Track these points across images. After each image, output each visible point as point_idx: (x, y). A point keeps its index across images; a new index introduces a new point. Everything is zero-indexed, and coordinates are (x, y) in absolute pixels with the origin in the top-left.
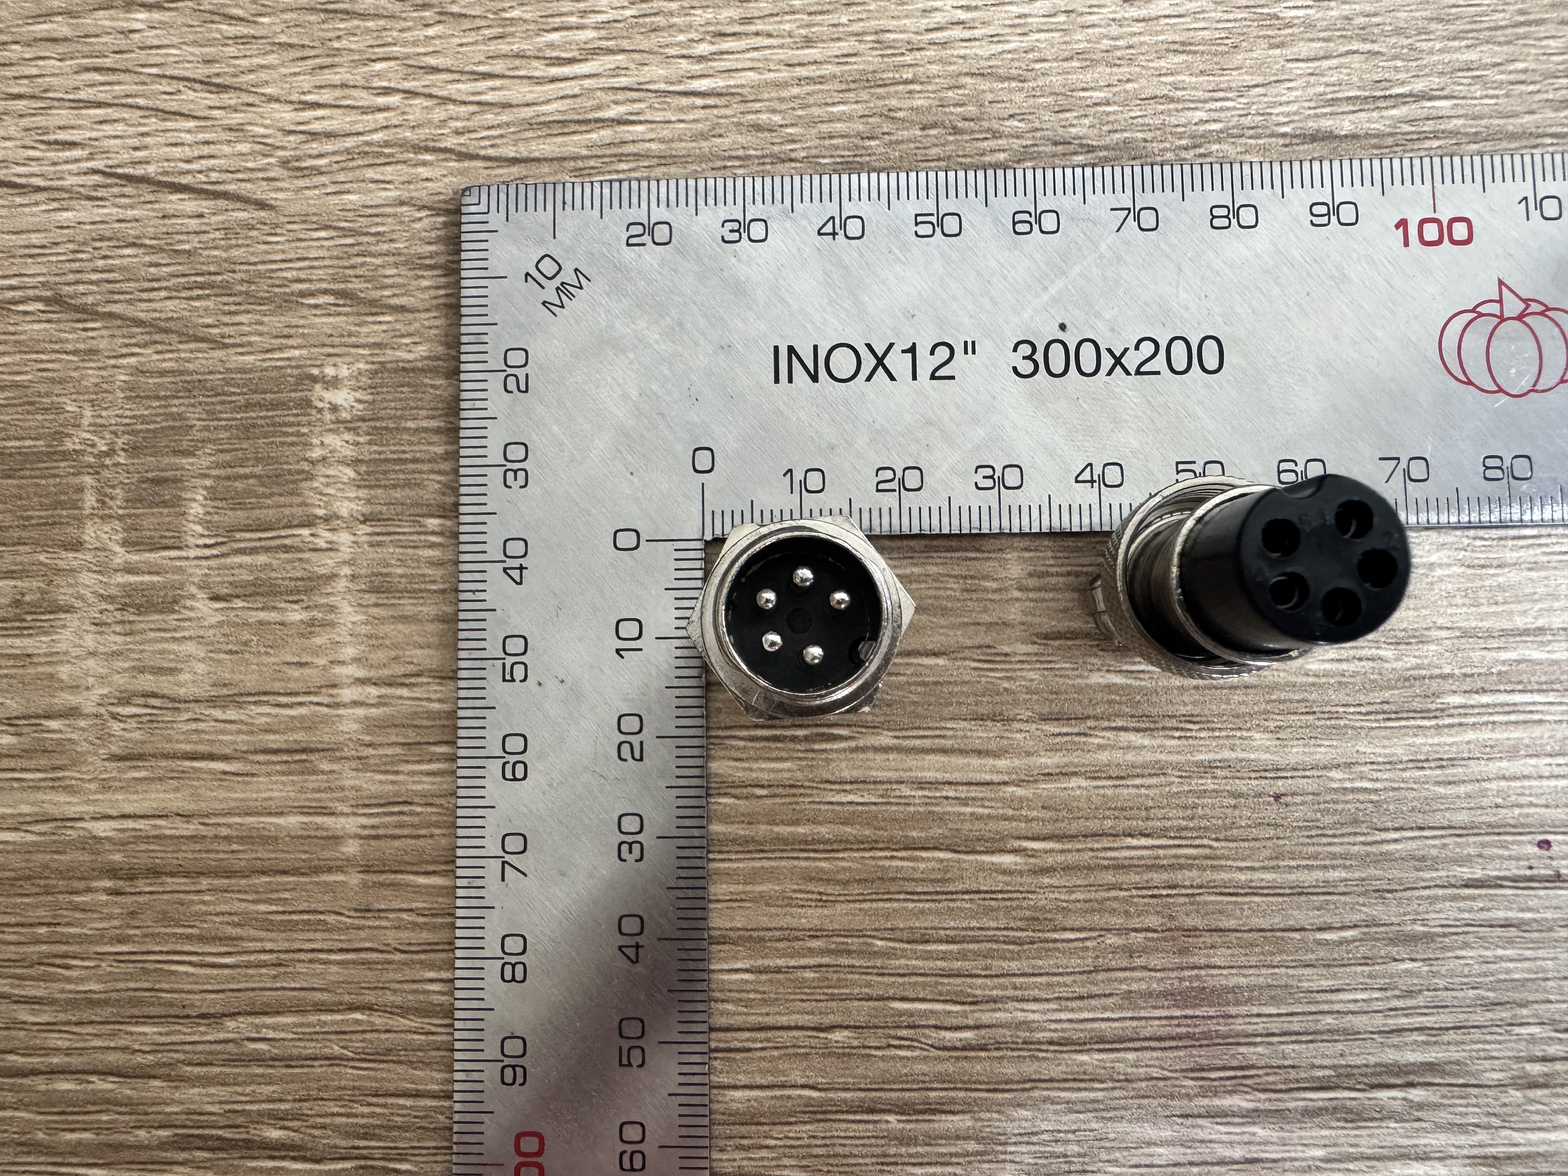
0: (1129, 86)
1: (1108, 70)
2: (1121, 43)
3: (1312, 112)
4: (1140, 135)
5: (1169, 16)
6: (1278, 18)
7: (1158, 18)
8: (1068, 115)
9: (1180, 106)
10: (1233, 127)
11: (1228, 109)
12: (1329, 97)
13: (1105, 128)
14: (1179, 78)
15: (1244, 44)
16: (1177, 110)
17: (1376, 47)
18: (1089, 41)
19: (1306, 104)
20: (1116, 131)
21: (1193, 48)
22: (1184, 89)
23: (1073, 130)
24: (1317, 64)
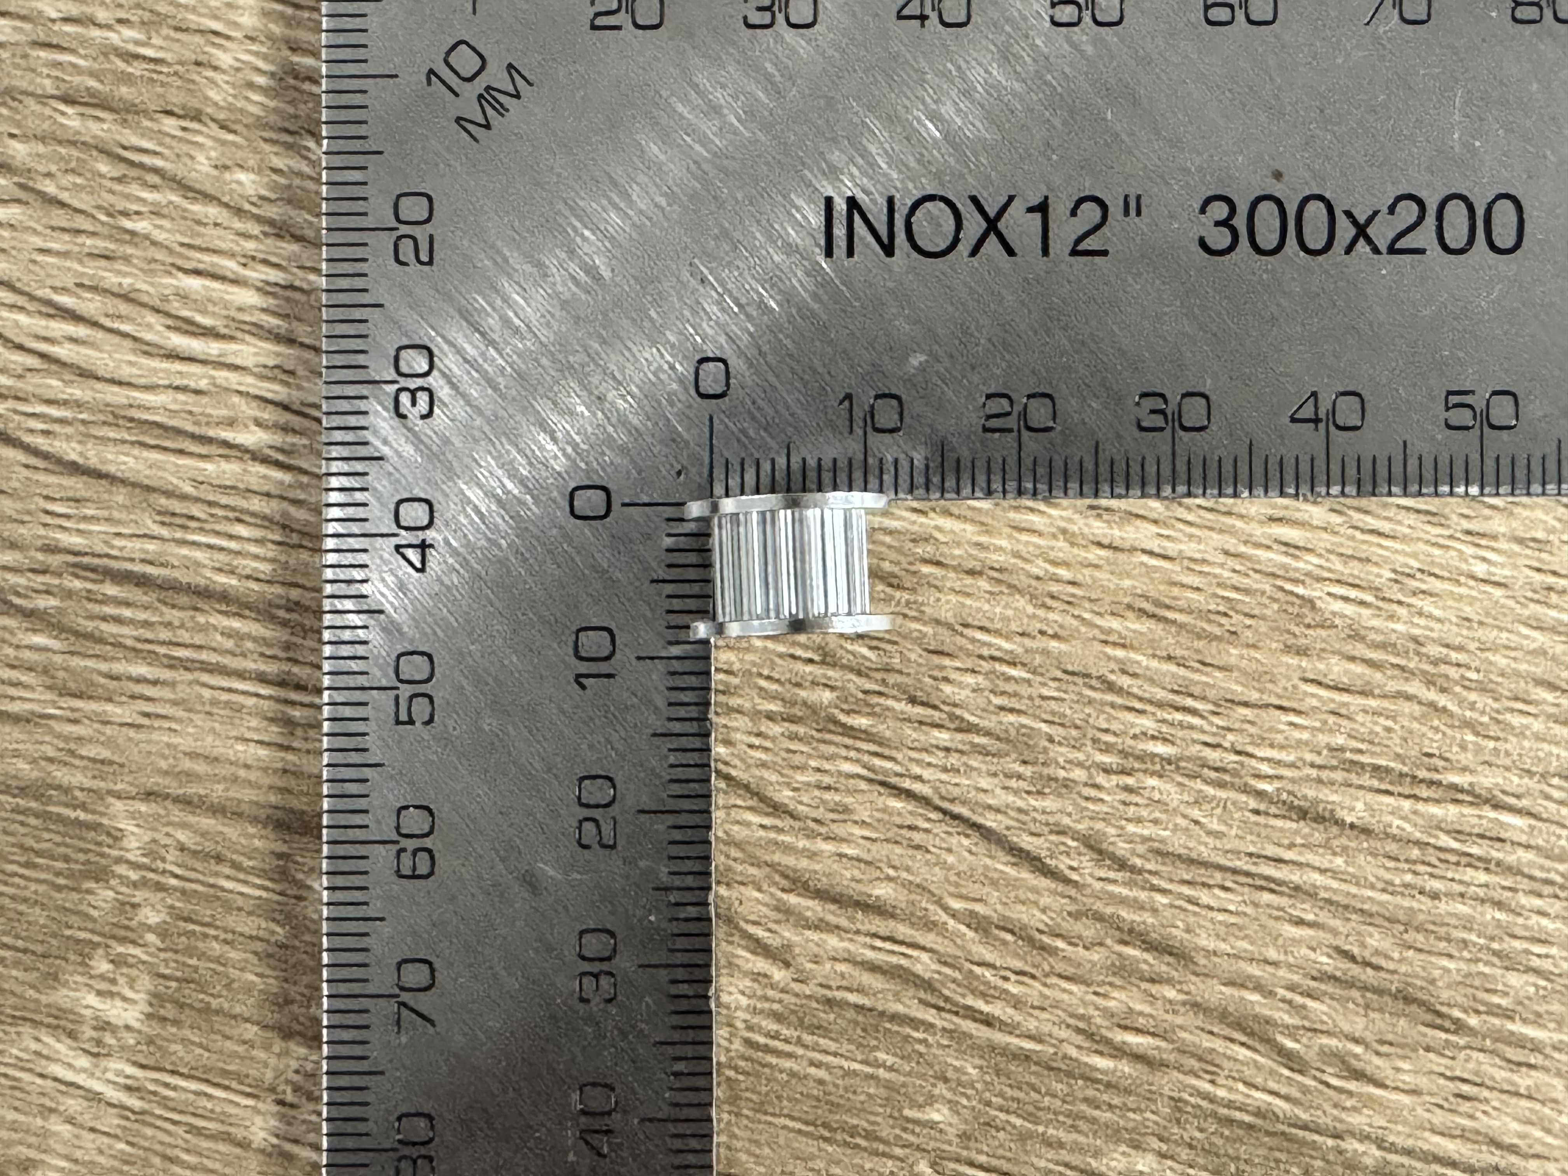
0: (1054, 644)
1: (1030, 609)
2: (1063, 572)
3: (1314, 773)
4: (1044, 727)
5: (1151, 553)
6: (1313, 607)
7: (1133, 550)
8: (947, 662)
9: (1119, 701)
10: (1189, 759)
11: (1191, 727)
12: (1348, 755)
13: (998, 701)
14: (1132, 655)
15: (1248, 633)
16: (1113, 705)
17: (1443, 701)
18: (1017, 555)
19: (1309, 757)
20: (1012, 710)
21: (1170, 615)
22: (1134, 675)
23: (948, 689)
24: (1345, 698)
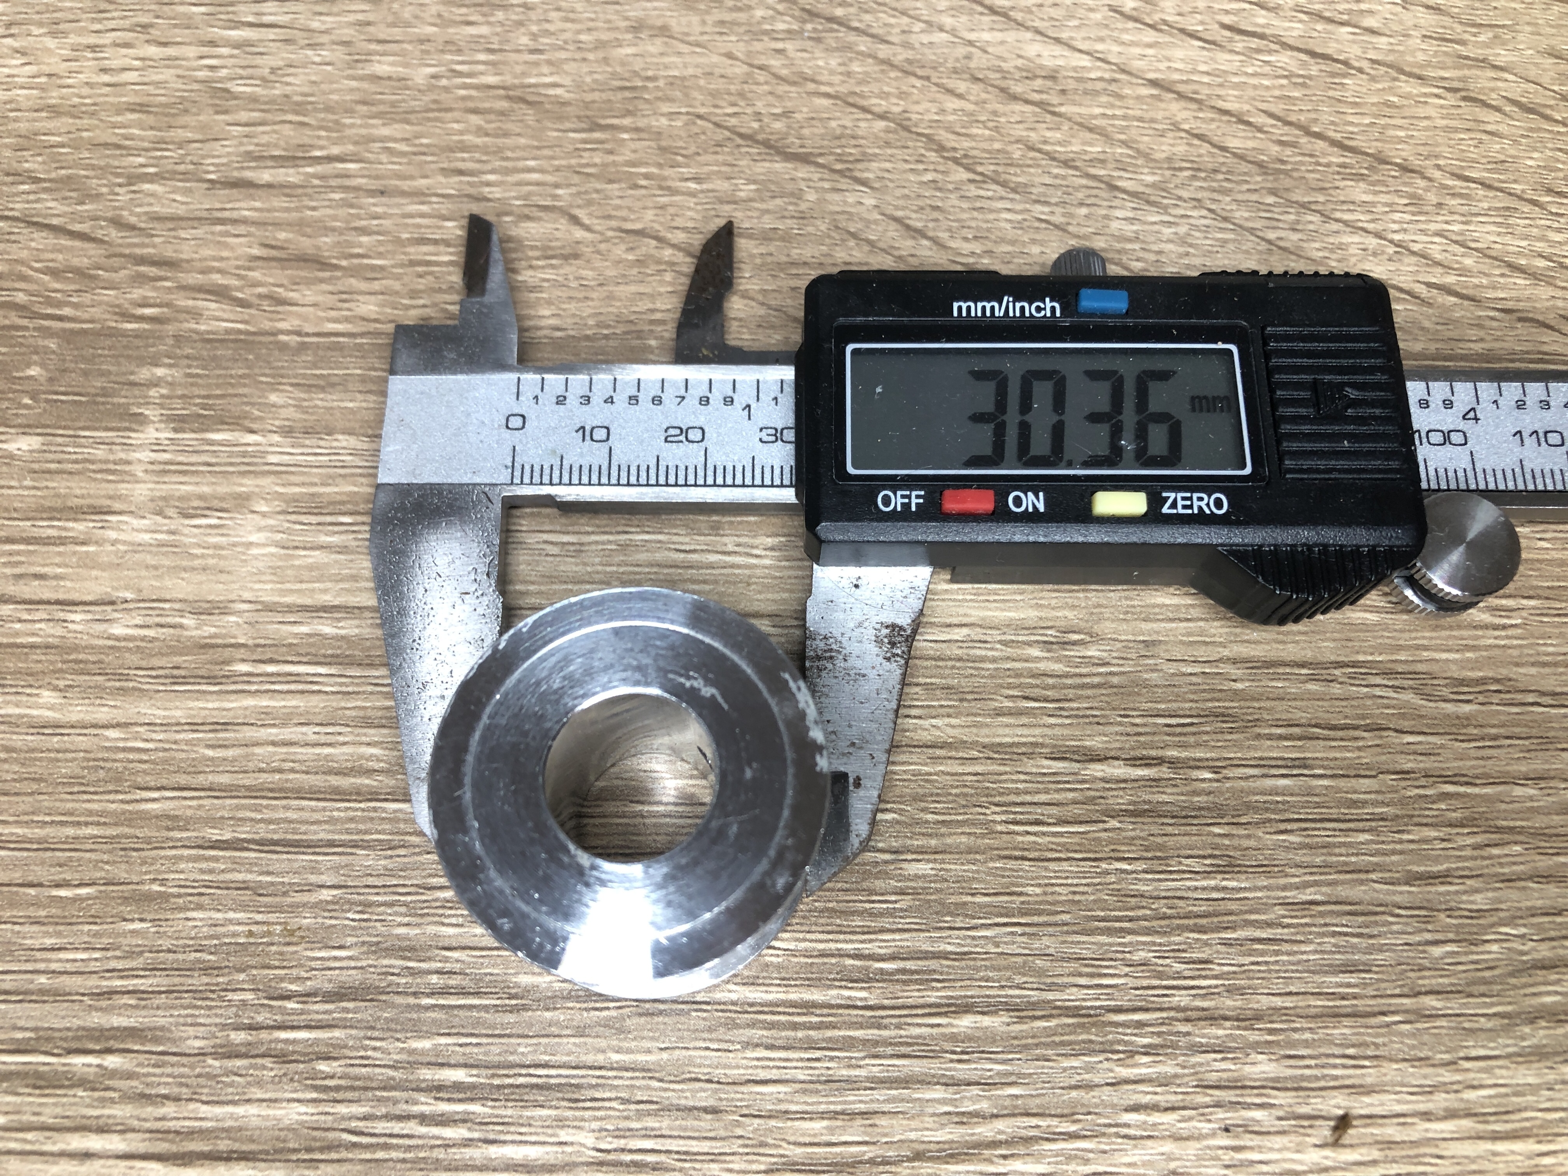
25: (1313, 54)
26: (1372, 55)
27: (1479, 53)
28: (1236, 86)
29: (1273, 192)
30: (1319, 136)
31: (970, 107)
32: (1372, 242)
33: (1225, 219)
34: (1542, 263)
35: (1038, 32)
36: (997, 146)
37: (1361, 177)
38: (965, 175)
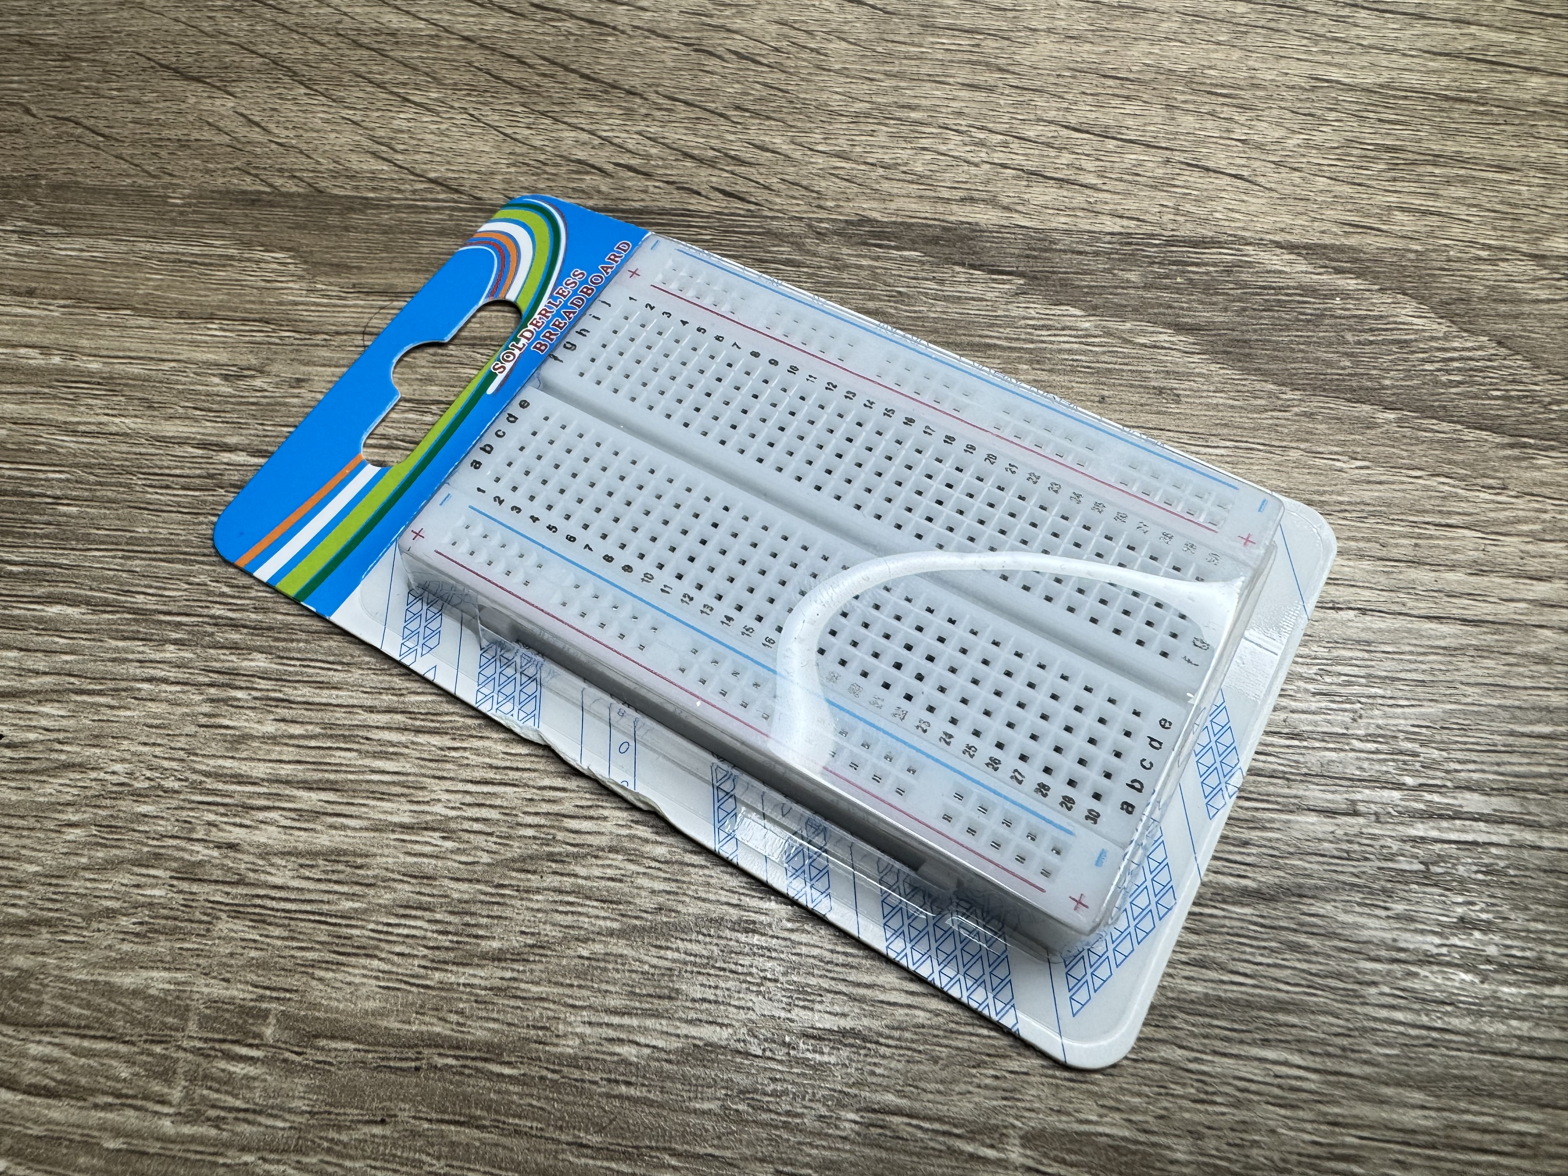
25: (591, 22)
26: (636, 23)
27: (721, 21)
28: (525, 41)
29: (523, 105)
30: (573, 71)
31: (326, 51)
32: (585, 136)
33: (479, 120)
34: (711, 153)
35: (396, 7)
36: (335, 74)
37: (594, 97)
38: (303, 90)
